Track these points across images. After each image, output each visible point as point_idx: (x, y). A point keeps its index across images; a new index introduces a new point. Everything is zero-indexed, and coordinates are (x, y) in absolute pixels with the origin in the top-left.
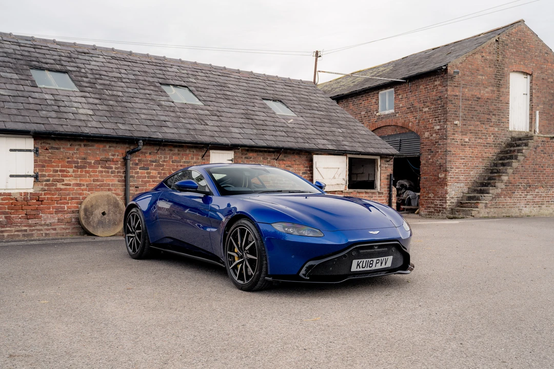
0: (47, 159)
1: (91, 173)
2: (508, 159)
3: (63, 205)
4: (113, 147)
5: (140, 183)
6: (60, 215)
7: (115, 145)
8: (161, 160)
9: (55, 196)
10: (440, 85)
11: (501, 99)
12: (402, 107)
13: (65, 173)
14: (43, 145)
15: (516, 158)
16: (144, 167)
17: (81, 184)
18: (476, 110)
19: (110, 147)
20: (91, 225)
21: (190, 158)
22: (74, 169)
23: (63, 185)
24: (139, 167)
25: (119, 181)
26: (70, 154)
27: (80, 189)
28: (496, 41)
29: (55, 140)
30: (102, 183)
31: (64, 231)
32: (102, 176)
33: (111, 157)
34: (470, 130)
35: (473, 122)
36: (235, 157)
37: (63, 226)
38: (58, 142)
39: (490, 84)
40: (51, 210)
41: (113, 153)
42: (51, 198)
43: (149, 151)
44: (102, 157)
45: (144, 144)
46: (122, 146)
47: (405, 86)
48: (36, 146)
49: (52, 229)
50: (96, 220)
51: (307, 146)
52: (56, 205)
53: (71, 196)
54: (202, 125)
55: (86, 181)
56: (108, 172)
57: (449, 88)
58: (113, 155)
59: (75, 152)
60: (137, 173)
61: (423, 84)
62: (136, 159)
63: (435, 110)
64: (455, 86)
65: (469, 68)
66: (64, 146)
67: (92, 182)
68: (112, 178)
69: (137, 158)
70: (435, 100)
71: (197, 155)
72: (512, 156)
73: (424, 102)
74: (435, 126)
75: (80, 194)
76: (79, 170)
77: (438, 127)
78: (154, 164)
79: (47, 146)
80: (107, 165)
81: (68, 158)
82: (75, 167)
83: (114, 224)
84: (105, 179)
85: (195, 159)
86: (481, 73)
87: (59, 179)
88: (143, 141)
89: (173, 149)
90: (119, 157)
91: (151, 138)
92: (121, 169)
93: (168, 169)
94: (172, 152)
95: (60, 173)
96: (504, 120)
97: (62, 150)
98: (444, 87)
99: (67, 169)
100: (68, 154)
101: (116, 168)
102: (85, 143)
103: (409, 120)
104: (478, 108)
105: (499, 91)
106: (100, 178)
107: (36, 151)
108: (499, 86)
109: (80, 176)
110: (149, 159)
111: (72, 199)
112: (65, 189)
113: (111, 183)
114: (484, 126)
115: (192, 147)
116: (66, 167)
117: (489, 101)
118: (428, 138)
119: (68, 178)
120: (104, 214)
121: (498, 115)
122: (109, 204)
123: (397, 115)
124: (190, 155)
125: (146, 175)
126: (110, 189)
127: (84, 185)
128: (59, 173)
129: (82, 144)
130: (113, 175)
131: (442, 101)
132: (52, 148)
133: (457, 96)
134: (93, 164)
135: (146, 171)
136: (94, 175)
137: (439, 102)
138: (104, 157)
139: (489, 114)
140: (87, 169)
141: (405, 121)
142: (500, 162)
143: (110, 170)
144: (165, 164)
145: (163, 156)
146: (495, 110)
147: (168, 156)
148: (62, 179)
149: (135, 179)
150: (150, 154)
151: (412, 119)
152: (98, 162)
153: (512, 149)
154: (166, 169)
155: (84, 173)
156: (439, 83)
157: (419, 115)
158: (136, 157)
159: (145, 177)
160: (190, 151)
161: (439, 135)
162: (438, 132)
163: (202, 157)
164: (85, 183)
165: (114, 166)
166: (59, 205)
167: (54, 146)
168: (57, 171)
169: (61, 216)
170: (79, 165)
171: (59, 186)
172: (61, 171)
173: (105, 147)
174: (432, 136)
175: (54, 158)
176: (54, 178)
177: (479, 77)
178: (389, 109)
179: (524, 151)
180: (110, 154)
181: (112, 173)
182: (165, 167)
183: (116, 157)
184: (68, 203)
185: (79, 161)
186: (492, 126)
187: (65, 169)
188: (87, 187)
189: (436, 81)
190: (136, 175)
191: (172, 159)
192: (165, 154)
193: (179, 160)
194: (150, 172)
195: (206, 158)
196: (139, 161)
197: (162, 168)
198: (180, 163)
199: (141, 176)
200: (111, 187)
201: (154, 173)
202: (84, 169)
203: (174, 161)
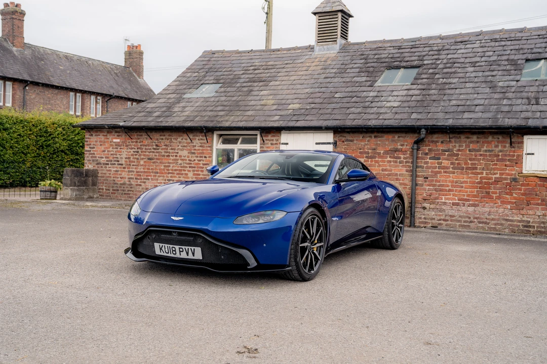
0: (343, 150)
1: (380, 163)
4: (402, 137)
5: (430, 173)
7: (403, 135)
8: (455, 149)
14: (340, 138)
16: (434, 157)
19: (399, 137)
21: (493, 146)
22: (365, 159)
24: (429, 157)
25: (407, 171)
26: (362, 145)
30: (390, 172)
32: (390, 166)
33: (400, 147)
38: (352, 135)
41: (402, 143)
43: (441, 140)
44: (391, 147)
45: (427, 132)
46: (411, 135)
48: (336, 139)
55: (376, 170)
56: (396, 162)
58: (402, 145)
59: (366, 143)
60: (427, 163)
66: (357, 138)
67: (381, 172)
68: (400, 168)
69: (427, 148)
71: (503, 142)
76: (370, 160)
78: (447, 153)
79: (343, 139)
80: (396, 155)
81: (360, 149)
82: (366, 157)
84: (393, 168)
88: (425, 129)
89: (471, 136)
90: (407, 147)
91: (435, 125)
92: (409, 159)
93: (463, 158)
94: (469, 140)
97: (355, 142)
100: (360, 146)
101: (405, 158)
102: (376, 134)
106: (388, 168)
107: (335, 144)
109: (370, 166)
110: (441, 148)
113: (399, 173)
115: (496, 133)
124: (493, 143)
125: (436, 165)
126: (398, 178)
129: (373, 135)
130: (401, 165)
132: (347, 140)
134: (382, 155)
135: (437, 161)
136: (383, 165)
138: (393, 147)
140: (377, 159)
143: (398, 160)
144: (460, 153)
145: (457, 145)
147: (464, 144)
149: (424, 169)
150: (442, 142)
152: (386, 152)
154: (461, 159)
155: (373, 163)
158: (425, 146)
159: (435, 168)
160: (493, 137)
163: (511, 145)
165: (402, 156)
167: (349, 139)
170: (369, 155)
173: (394, 137)
180: (399, 144)
181: (400, 162)
182: (459, 156)
183: (405, 147)
185: (370, 151)
190: (425, 166)
191: (469, 147)
192: (460, 142)
193: (478, 148)
194: (442, 162)
195: (517, 145)
196: (430, 150)
197: (456, 158)
198: (480, 151)
199: (431, 167)
200: (399, 177)
201: (445, 163)
202: (374, 160)
203: (472, 150)
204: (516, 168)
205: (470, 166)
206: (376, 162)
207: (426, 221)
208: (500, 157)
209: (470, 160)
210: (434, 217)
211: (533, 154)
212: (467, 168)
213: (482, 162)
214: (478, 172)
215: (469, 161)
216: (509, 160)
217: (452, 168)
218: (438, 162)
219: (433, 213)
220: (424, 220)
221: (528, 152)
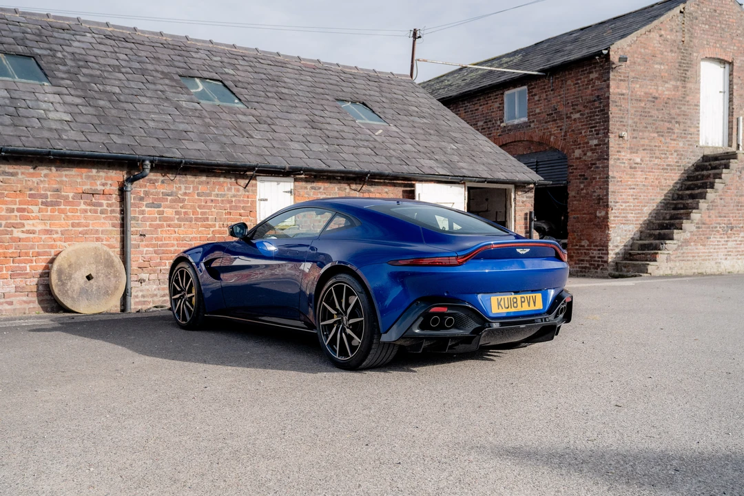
1: (69, 214)
2: (699, 187)
3: (23, 265)
4: (103, 172)
5: (148, 228)
6: (18, 280)
7: (106, 168)
8: (180, 192)
9: (10, 251)
10: (598, 79)
11: (687, 99)
12: (539, 113)
13: (26, 214)
15: (712, 186)
16: (153, 203)
17: (52, 231)
18: (651, 116)
19: (98, 172)
20: (69, 297)
21: (226, 188)
22: (40, 206)
23: (23, 232)
24: (145, 203)
25: (114, 226)
26: (33, 182)
27: (50, 238)
28: (681, 12)
29: (8, 161)
30: (85, 228)
31: (26, 306)
32: (86, 218)
33: (100, 188)
34: (643, 145)
35: (646, 134)
36: (295, 186)
37: (25, 298)
38: (13, 164)
39: (672, 77)
40: (4, 272)
41: (103, 181)
42: (4, 253)
43: (161, 178)
44: (86, 187)
45: (152, 166)
47: (544, 82)
49: (7, 303)
50: (76, 287)
51: (404, 169)
52: (12, 264)
53: (37, 250)
54: (243, 137)
55: (61, 226)
56: (96, 212)
57: (612, 83)
58: (104, 185)
59: (42, 179)
60: (142, 212)
61: (572, 78)
62: (141, 192)
63: (591, 117)
64: (621, 80)
65: (641, 53)
66: (23, 170)
67: (70, 228)
68: (103, 221)
69: (142, 190)
70: (590, 102)
71: (237, 184)
72: (706, 183)
73: (573, 105)
74: (591, 139)
75: (52, 247)
76: (49, 208)
77: (595, 142)
78: (169, 198)
80: (94, 200)
81: (31, 190)
82: (42, 203)
83: (107, 293)
84: (91, 222)
85: (233, 190)
86: (658, 60)
87: (17, 224)
88: (151, 161)
89: (199, 175)
90: (112, 188)
91: (163, 157)
92: (116, 207)
93: (191, 205)
94: (197, 180)
95: (18, 214)
96: (692, 130)
97: (20, 176)
98: (605, 81)
99: (30, 207)
101: (109, 205)
102: (58, 165)
103: (550, 132)
104: (654, 112)
105: (684, 87)
106: (83, 221)
108: (684, 80)
109: (51, 218)
110: (162, 191)
111: (38, 254)
112: (27, 239)
113: (100, 229)
114: (663, 139)
115: (228, 173)
116: (28, 203)
117: (671, 102)
118: (580, 158)
119: (30, 222)
120: (89, 278)
121: (684, 123)
122: (97, 262)
123: (532, 125)
124: (225, 185)
126: (99, 238)
127: (57, 233)
128: (16, 213)
129: (53, 167)
130: (104, 216)
131: (601, 103)
132: (3, 173)
133: (623, 94)
134: (71, 199)
135: (156, 209)
136: (73, 216)
137: (597, 104)
138: (89, 187)
139: (671, 122)
140: (62, 207)
141: (544, 133)
142: (688, 192)
143: (99, 208)
144: (187, 198)
145: (183, 187)
146: (679, 115)
147: (191, 186)
148: (20, 223)
149: (140, 222)
150: (163, 182)
151: (555, 130)
152: (79, 196)
153: (705, 173)
154: (189, 207)
155: (56, 213)
156: (597, 75)
157: (565, 124)
158: (141, 187)
159: (155, 219)
160: (225, 178)
161: (597, 153)
162: (595, 149)
163: (245, 188)
164: (59, 230)
165: (105, 202)
166: (17, 265)
167: (7, 170)
168: (12, 210)
169: (21, 281)
170: (49, 200)
171: (17, 233)
172: (19, 210)
173: (90, 172)
174: (585, 154)
175: (9, 188)
176: (9, 221)
177: (656, 66)
178: (520, 117)
179: (723, 176)
180: (98, 183)
181: (102, 212)
182: (186, 203)
183: (108, 188)
184: (31, 261)
185: (49, 193)
186: (674, 140)
187: (25, 207)
188: (62, 234)
189: (592, 72)
190: (141, 216)
191: (198, 190)
192: (186, 182)
193: (208, 191)
194: (163, 211)
195: (251, 188)
196: (146, 193)
197: (181, 205)
198: (211, 196)
199: (149, 218)
200: (100, 235)
201: (169, 212)
202: (57, 207)
203: (201, 194)
204: (251, 218)
205: (200, 216)
206: (62, 211)
207: (146, 299)
208: (234, 204)
209: (200, 207)
210: (155, 292)
211: (266, 200)
212: (197, 219)
213: (213, 210)
214: (210, 225)
215: (198, 209)
216: (244, 208)
217: (178, 219)
218: (158, 211)
219: (155, 287)
220: (143, 299)
221: (261, 198)
